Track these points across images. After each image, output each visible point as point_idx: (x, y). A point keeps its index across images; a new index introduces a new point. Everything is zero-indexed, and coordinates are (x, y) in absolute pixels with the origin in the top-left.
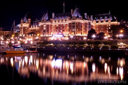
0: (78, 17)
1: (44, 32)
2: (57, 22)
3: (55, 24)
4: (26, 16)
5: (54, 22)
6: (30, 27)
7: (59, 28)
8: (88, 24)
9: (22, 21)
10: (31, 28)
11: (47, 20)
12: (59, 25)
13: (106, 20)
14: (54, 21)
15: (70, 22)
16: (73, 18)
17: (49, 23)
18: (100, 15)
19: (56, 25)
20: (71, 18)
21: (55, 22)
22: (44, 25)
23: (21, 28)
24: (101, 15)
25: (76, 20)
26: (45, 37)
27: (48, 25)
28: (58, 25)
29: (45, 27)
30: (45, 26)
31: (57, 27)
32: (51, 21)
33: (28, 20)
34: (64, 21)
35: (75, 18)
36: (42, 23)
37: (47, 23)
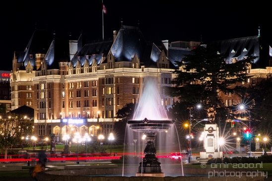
0: (122, 58)
1: (43, 108)
2: (78, 74)
3: (74, 81)
9: (15, 61)
11: (49, 67)
12: (85, 84)
14: (72, 69)
15: (102, 74)
16: (109, 60)
19: (75, 85)
21: (74, 72)
22: (41, 83)
26: (42, 126)
28: (82, 82)
29: (45, 91)
30: (43, 87)
31: (80, 90)
32: (62, 70)
33: (34, 59)
34: (94, 71)
35: (113, 61)
36: (38, 78)
37: (49, 77)
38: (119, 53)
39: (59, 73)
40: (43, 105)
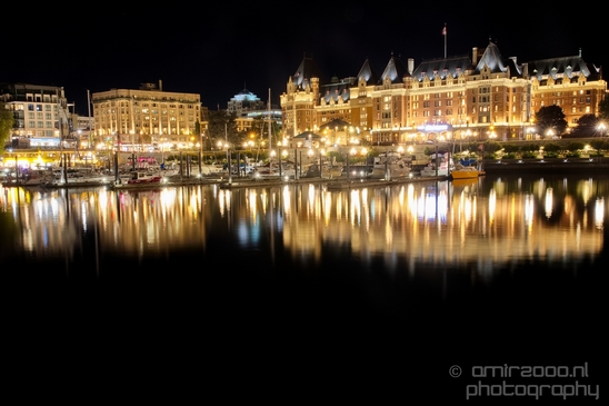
0: (497, 70)
2: (425, 87)
3: (421, 93)
4: (301, 68)
5: (415, 86)
6: (319, 104)
7: (432, 106)
8: (526, 89)
9: (290, 85)
10: (323, 107)
11: (393, 82)
12: (435, 96)
13: (571, 77)
14: (418, 84)
15: (472, 84)
16: (483, 72)
17: (401, 91)
18: (549, 60)
19: (421, 97)
20: (476, 72)
21: (421, 86)
22: (384, 96)
23: (290, 108)
24: (553, 60)
25: (494, 80)
26: (387, 133)
27: (400, 97)
28: (431, 95)
29: (389, 103)
30: (386, 99)
31: (427, 102)
32: (407, 85)
33: (310, 82)
34: (450, 84)
35: (488, 71)
36: (379, 92)
37: (394, 90)
38: (492, 66)
39: (404, 87)
40: (387, 116)
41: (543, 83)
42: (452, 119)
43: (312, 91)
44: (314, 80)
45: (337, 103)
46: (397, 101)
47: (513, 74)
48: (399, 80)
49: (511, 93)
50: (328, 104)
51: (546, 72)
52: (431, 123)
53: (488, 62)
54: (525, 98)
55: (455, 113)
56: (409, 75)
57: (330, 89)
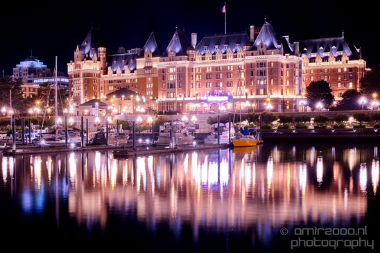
0: (272, 47)
1: (171, 87)
2: (208, 60)
3: (203, 66)
4: (89, 37)
5: (198, 59)
6: (106, 73)
7: (216, 78)
8: (297, 65)
9: (77, 53)
10: (111, 76)
11: (177, 54)
12: (217, 69)
13: (336, 55)
14: (201, 57)
15: (251, 59)
16: (259, 49)
17: (184, 63)
18: (317, 40)
19: (204, 69)
20: (253, 48)
21: (203, 59)
22: (169, 67)
23: (77, 76)
24: (320, 40)
25: (269, 56)
26: (172, 103)
27: (184, 68)
28: (212, 67)
29: (173, 74)
30: (171, 70)
31: (210, 74)
32: (190, 57)
33: (97, 52)
34: (230, 58)
35: (264, 49)
36: (164, 63)
37: (179, 62)
38: (267, 43)
39: (188, 59)
40: (172, 86)
41: (312, 60)
42: (232, 90)
43: (99, 60)
44: (101, 49)
45: (123, 72)
46: (181, 73)
47: (286, 51)
48: (183, 53)
49: (285, 68)
50: (115, 73)
51: (315, 51)
52: (213, 94)
53: (264, 39)
54: (297, 73)
55: (235, 85)
56: (193, 49)
57: (117, 58)
